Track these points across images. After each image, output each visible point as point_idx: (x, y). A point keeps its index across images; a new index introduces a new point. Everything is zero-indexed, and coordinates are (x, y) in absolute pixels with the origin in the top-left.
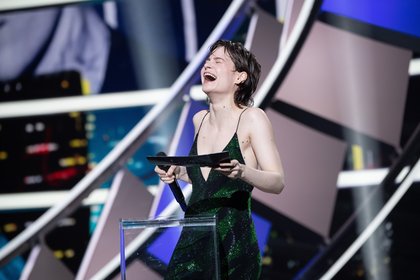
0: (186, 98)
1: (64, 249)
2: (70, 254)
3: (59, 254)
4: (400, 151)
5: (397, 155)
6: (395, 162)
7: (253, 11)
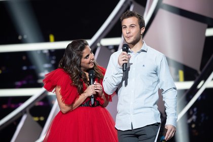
0: (98, 45)
1: (39, 116)
2: (42, 119)
3: (36, 119)
4: (200, 73)
5: (198, 75)
6: (197, 78)
7: (131, 3)
